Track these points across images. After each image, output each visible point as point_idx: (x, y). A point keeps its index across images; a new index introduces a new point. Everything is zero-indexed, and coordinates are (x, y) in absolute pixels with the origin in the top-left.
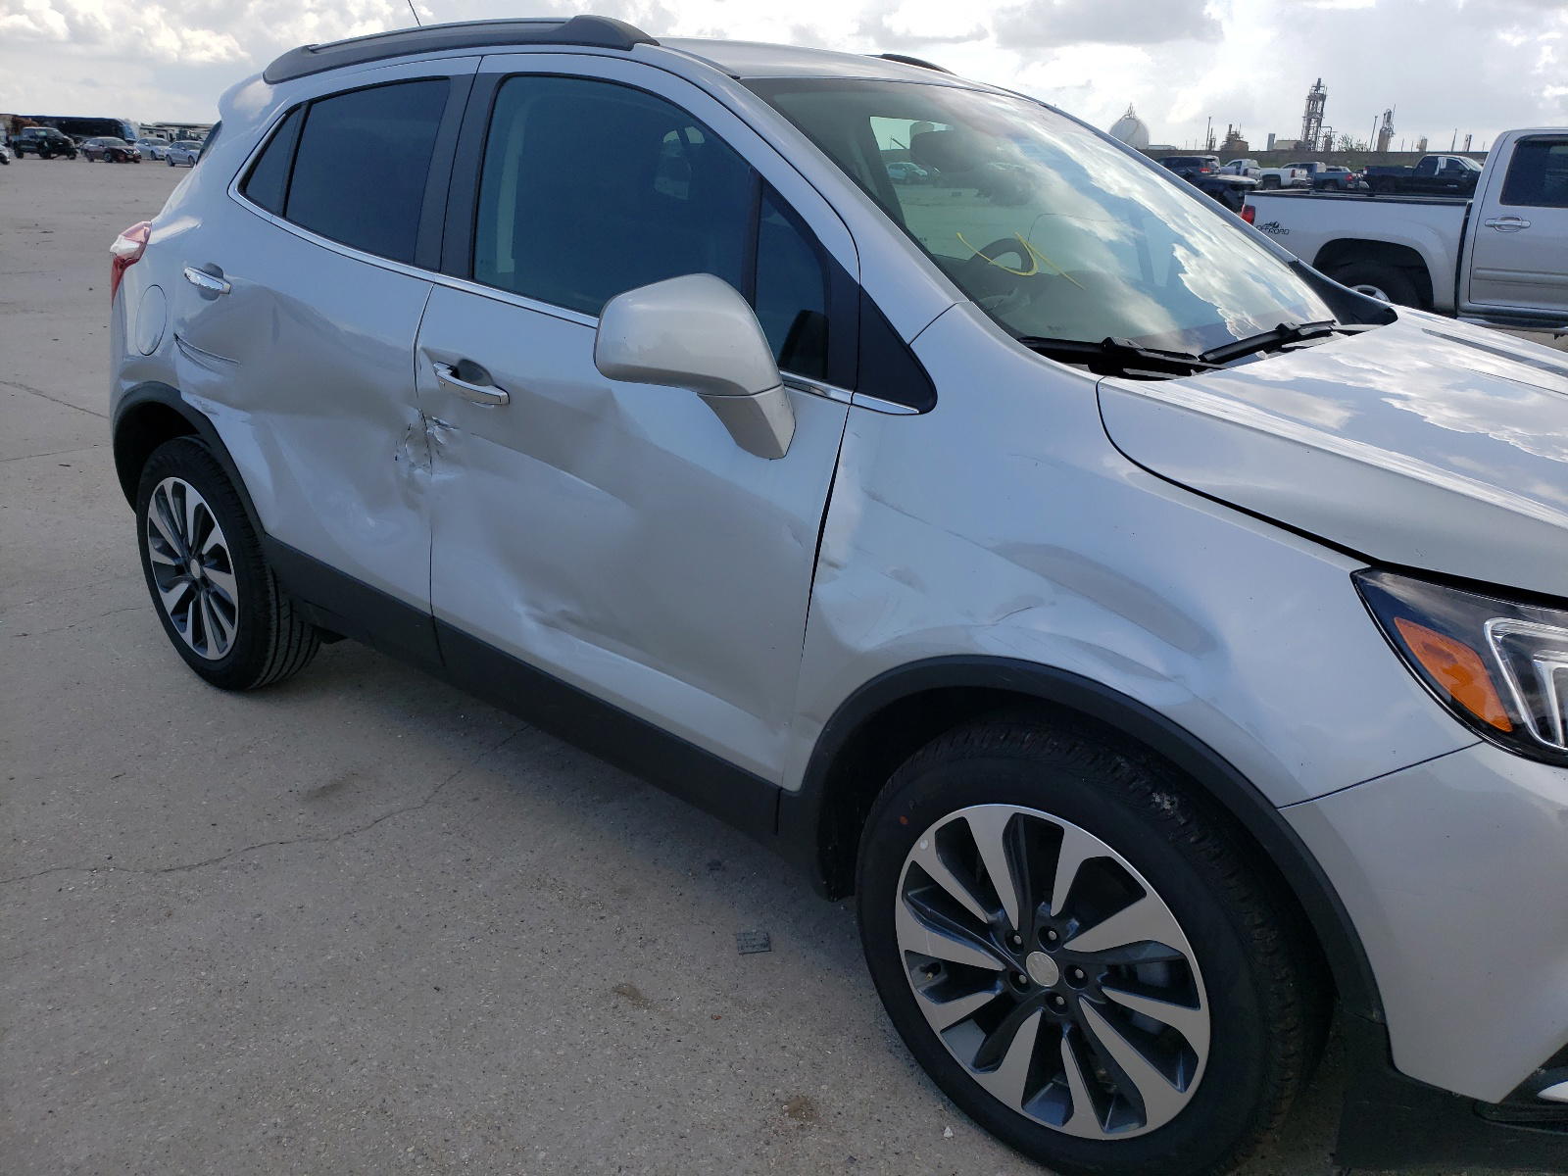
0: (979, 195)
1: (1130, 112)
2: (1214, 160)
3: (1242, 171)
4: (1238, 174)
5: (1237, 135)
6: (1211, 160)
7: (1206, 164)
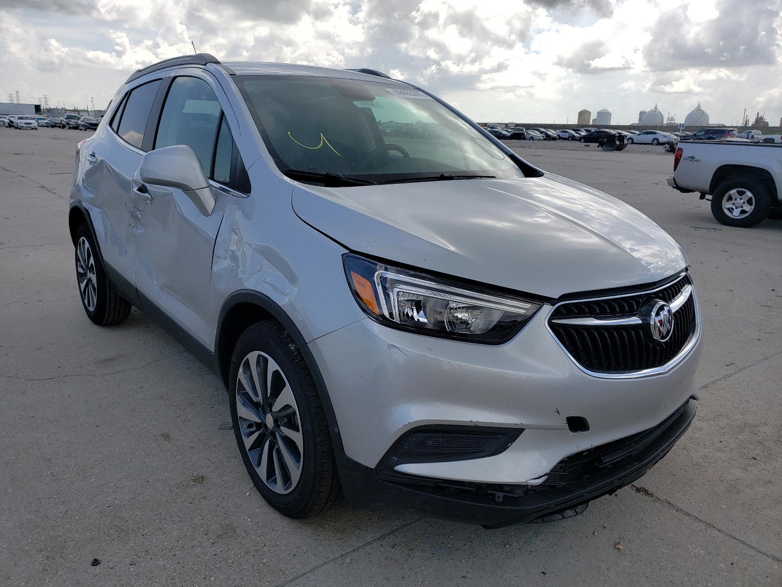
0: (598, 146)
1: (699, 106)
2: (734, 130)
3: (750, 136)
4: (748, 138)
5: (762, 118)
6: (732, 130)
7: (729, 133)
